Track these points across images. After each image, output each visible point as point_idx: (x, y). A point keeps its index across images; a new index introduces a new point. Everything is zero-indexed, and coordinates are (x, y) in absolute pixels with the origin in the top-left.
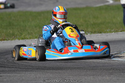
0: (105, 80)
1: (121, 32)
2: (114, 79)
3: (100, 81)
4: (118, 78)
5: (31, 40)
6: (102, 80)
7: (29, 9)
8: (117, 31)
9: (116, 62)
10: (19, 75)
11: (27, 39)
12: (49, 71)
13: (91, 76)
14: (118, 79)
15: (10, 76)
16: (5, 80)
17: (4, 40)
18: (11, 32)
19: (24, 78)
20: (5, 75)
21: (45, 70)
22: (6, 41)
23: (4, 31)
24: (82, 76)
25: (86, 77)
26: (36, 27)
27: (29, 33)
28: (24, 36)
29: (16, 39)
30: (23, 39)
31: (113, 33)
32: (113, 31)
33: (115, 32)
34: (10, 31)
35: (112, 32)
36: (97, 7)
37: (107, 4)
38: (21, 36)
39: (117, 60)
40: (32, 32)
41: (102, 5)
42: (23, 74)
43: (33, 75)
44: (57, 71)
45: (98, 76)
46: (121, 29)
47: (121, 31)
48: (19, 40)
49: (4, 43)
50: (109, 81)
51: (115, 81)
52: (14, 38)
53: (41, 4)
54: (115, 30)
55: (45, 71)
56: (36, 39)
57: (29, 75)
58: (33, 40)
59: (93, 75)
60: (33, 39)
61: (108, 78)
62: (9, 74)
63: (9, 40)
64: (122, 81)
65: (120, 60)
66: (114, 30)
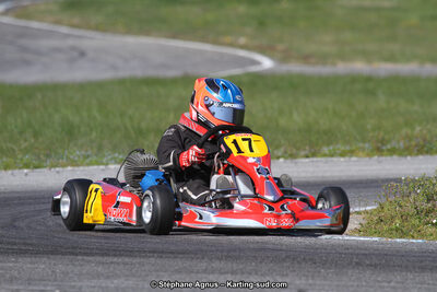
1: (307, 160)
2: (298, 282)
4: (311, 281)
5: (10, 172)
8: (293, 156)
13: (227, 273)
14: (310, 285)
19: (16, 273)
24: (198, 272)
31: (281, 160)
32: (280, 154)
33: (285, 158)
35: (278, 158)
40: (9, 145)
42: (10, 265)
43: (42, 266)
44: (115, 259)
45: (250, 274)
46: (307, 148)
47: (307, 157)
53: (27, 63)
54: (286, 152)
55: (80, 257)
56: (26, 171)
57: (29, 266)
58: (16, 171)
60: (15, 168)
66: (282, 149)
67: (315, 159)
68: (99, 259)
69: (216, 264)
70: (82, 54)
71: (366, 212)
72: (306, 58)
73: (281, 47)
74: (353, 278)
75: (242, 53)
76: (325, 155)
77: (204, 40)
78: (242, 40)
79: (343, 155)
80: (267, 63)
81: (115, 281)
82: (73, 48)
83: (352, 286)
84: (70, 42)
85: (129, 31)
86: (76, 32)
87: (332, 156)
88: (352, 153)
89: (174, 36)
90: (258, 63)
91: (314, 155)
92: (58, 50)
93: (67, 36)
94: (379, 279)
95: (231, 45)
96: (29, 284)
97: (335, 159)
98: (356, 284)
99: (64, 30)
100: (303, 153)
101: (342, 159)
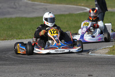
0: (84, 71)
2: (91, 70)
3: (81, 72)
4: (95, 69)
5: (26, 40)
6: (82, 71)
7: (25, 15)
9: (93, 56)
10: (18, 67)
11: (23, 39)
12: (41, 64)
14: (95, 70)
15: (10, 68)
16: (6, 71)
17: (5, 40)
18: (11, 33)
19: (21, 69)
20: (6, 67)
21: (37, 63)
22: (6, 41)
23: (5, 32)
24: (67, 67)
25: (70, 69)
26: (30, 29)
27: (24, 34)
28: (21, 37)
29: (14, 39)
30: (20, 39)
34: (9, 33)
36: (77, 14)
37: (85, 11)
38: (18, 36)
39: (94, 55)
40: (27, 33)
41: (81, 12)
42: (20, 67)
43: (28, 67)
44: (47, 64)
45: (80, 67)
48: (17, 40)
49: (5, 42)
50: (88, 72)
51: (92, 72)
52: (12, 38)
56: (30, 39)
57: (25, 67)
59: (75, 67)
61: (87, 69)
62: (9, 66)
63: (9, 40)
64: (98, 71)
65: (96, 55)
70: (46, 9)
73: (92, 5)
74: (106, 68)
75: (83, 7)
77: (74, 5)
78: (83, 4)
80: (88, 9)
81: (45, 71)
82: (44, 8)
83: (105, 70)
84: (44, 6)
86: (45, 4)
89: (67, 4)
90: (86, 10)
92: (41, 8)
93: (43, 5)
94: (112, 68)
95: (80, 6)
96: (24, 73)
98: (106, 70)
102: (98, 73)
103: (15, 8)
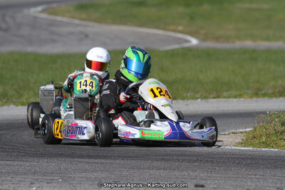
67: (219, 100)
68: (86, 160)
69: (155, 164)
70: (87, 36)
71: (246, 132)
72: (217, 39)
73: (203, 32)
75: (180, 35)
76: (225, 97)
77: (157, 27)
78: (180, 28)
79: (235, 97)
80: (194, 41)
81: (95, 174)
82: (81, 33)
84: (80, 29)
85: (114, 22)
87: (229, 97)
88: (240, 96)
89: (141, 25)
90: (187, 41)
91: (218, 97)
92: (72, 33)
93: (78, 25)
95: (174, 31)
96: (45, 175)
97: (231, 100)
98: (236, 176)
99: (77, 21)
100: (212, 96)
101: (235, 100)
102: (216, 181)
103: (6, 30)
